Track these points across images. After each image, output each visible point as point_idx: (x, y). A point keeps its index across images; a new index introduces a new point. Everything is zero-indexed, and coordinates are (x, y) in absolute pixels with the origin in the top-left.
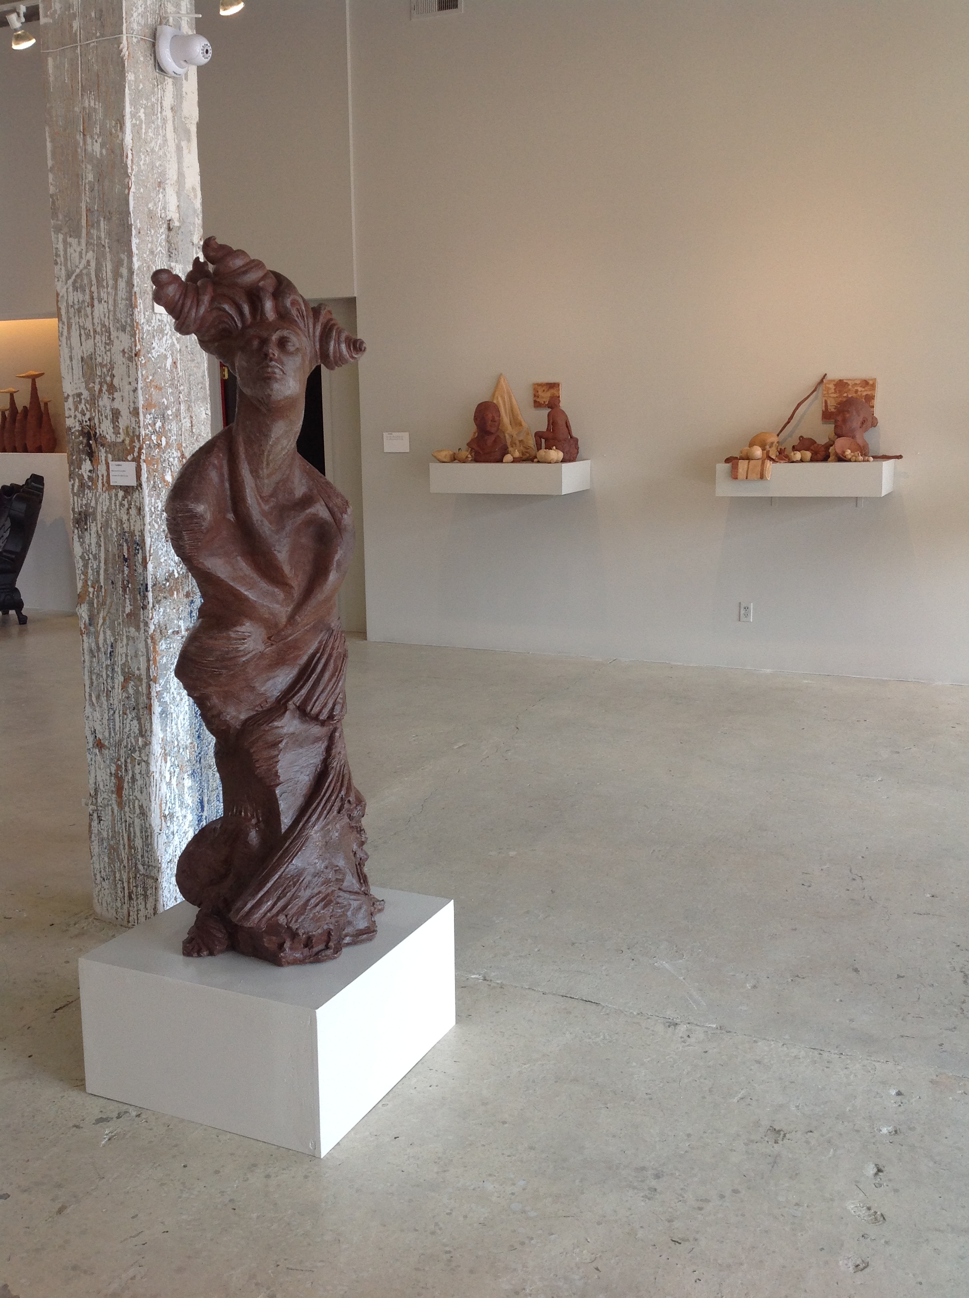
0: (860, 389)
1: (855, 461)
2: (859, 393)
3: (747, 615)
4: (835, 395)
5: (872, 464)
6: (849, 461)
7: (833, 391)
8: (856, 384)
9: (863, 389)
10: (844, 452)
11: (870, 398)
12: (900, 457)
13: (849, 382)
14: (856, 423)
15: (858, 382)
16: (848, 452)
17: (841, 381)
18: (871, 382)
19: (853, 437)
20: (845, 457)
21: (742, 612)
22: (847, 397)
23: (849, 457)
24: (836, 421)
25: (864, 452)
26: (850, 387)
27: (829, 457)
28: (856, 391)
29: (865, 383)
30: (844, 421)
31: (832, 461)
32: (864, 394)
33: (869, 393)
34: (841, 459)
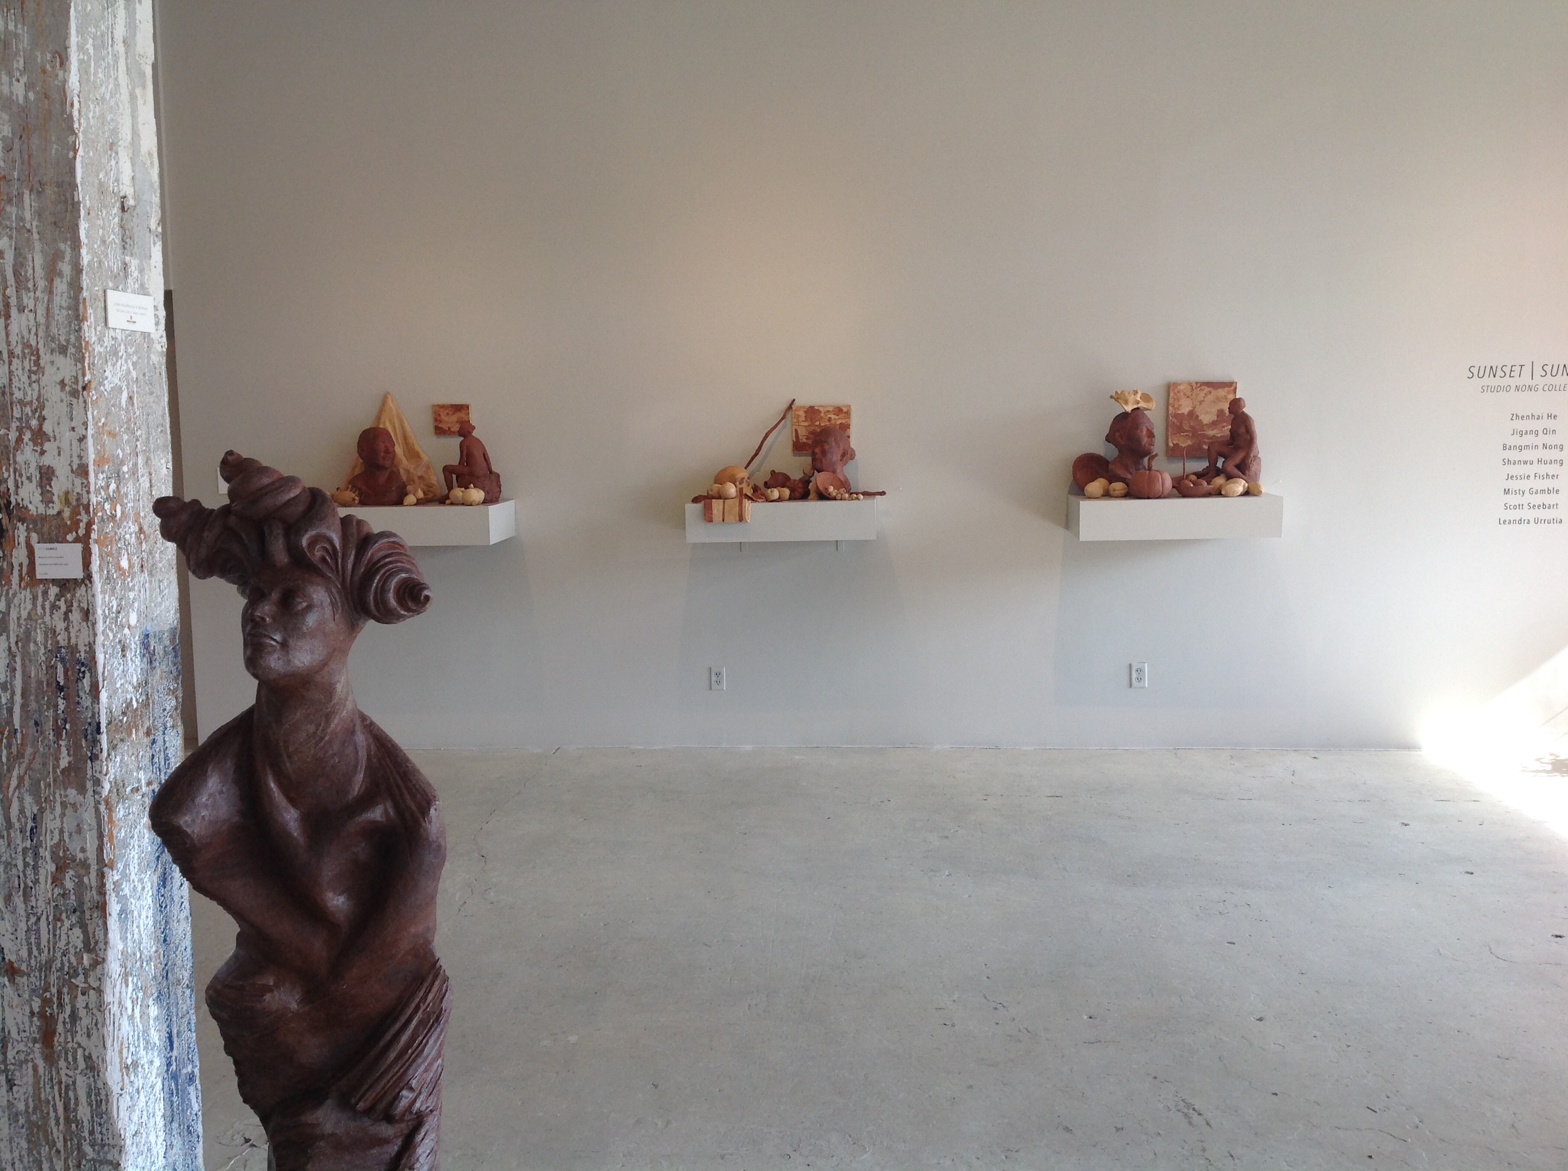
0: (833, 417)
1: (841, 499)
2: (833, 422)
3: (718, 682)
4: (806, 424)
5: (863, 503)
6: (835, 499)
7: (804, 419)
8: (828, 411)
9: (837, 417)
10: (826, 489)
11: (845, 427)
12: (883, 493)
13: (821, 409)
14: (836, 456)
15: (831, 409)
16: (831, 489)
17: (812, 408)
18: (845, 410)
19: (834, 472)
20: (829, 494)
21: (714, 678)
22: (819, 425)
23: (834, 494)
24: (813, 454)
26: (822, 415)
27: (809, 495)
28: (830, 419)
29: (839, 410)
30: (824, 453)
31: (812, 500)
32: (839, 422)
33: (844, 421)
34: (823, 496)
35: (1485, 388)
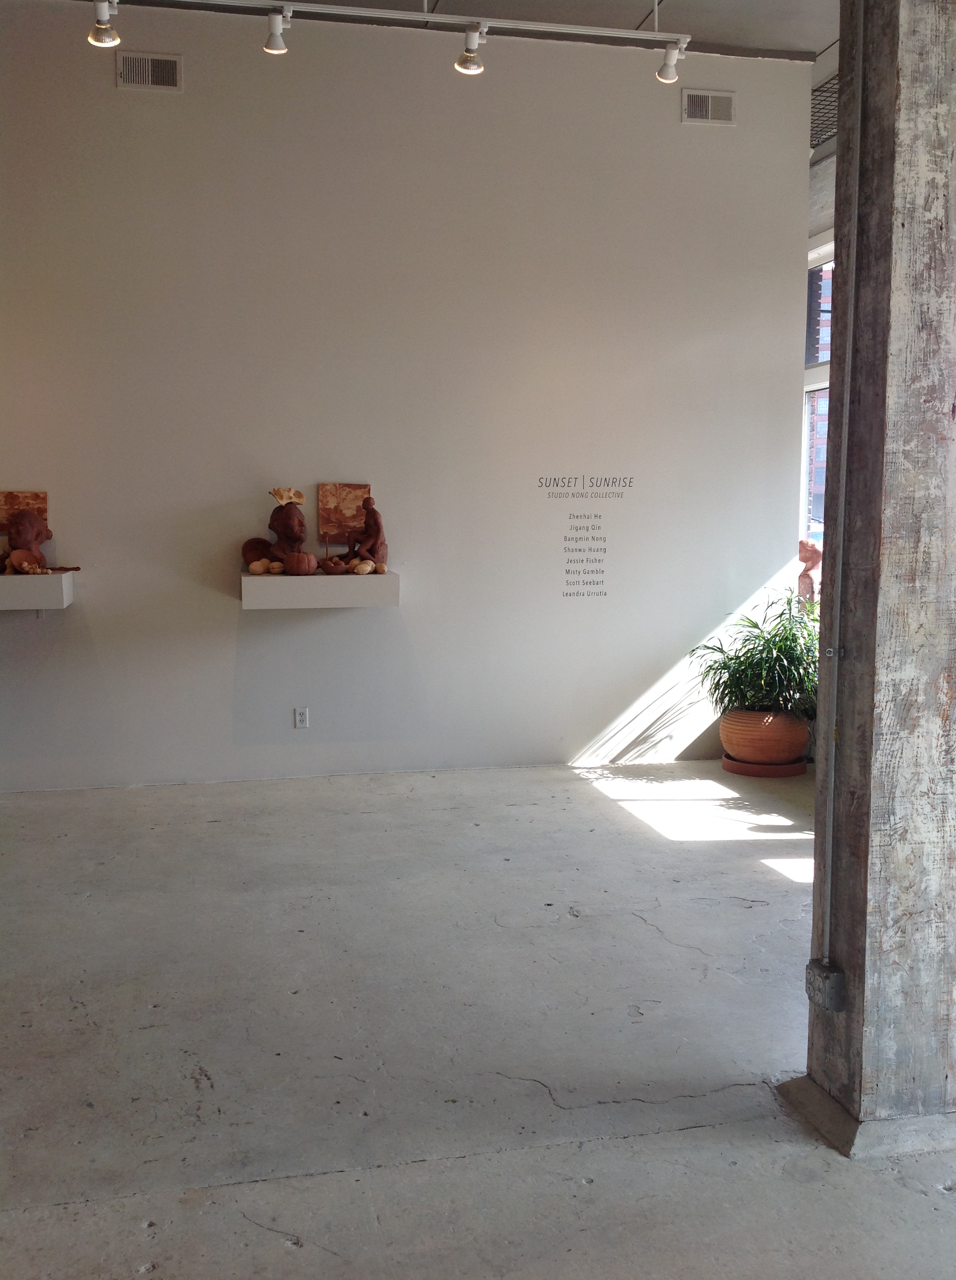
0: (31, 502)
1: (34, 574)
2: (30, 506)
4: (6, 507)
5: (51, 577)
6: (27, 573)
7: (4, 503)
8: (26, 497)
9: (34, 502)
10: (21, 564)
11: (42, 511)
12: (77, 569)
13: (20, 495)
14: (30, 536)
15: (29, 495)
16: (25, 564)
17: (11, 493)
18: (42, 496)
19: (29, 550)
20: (23, 569)
22: (18, 509)
23: (27, 569)
24: (10, 534)
25: (42, 565)
26: (20, 500)
27: (6, 569)
29: (36, 496)
30: (18, 533)
31: (8, 574)
32: (36, 506)
33: (41, 506)
34: (18, 571)
35: (551, 494)
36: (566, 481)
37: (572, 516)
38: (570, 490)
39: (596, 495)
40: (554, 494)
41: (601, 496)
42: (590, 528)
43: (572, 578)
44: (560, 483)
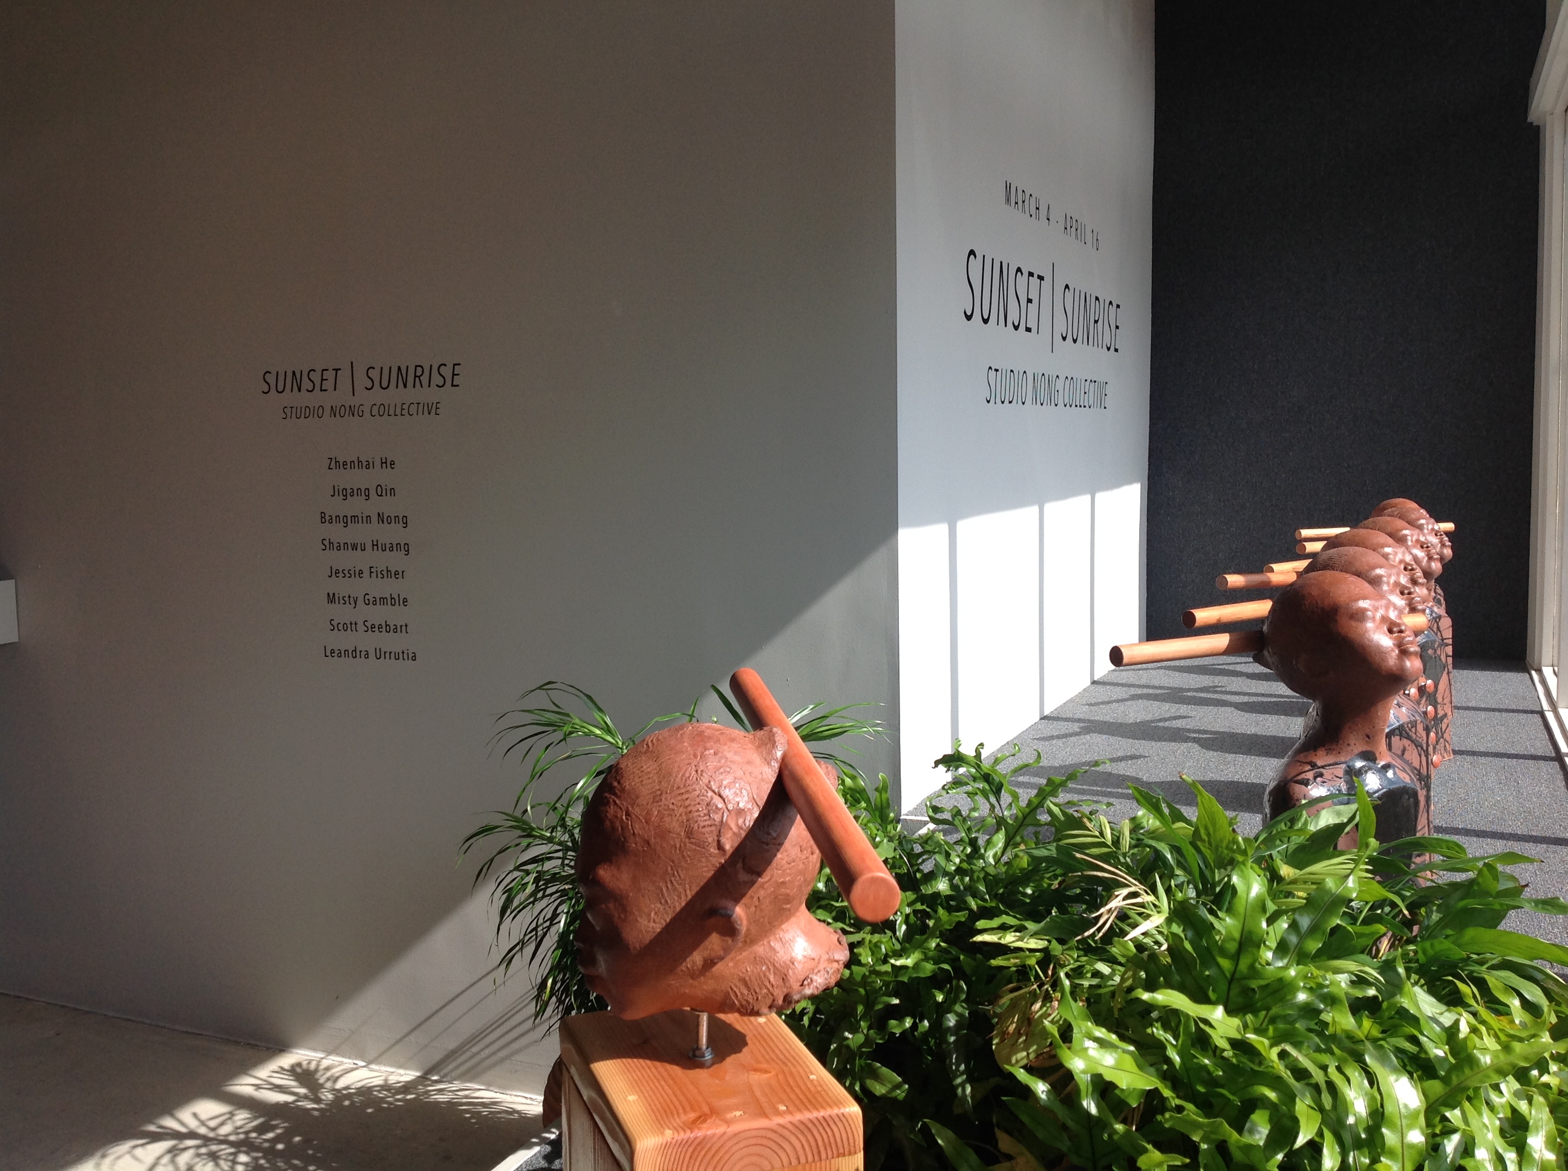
35: (288, 411)
36: (316, 377)
37: (335, 464)
38: (328, 400)
39: (383, 410)
40: (294, 410)
41: (392, 412)
42: (373, 492)
43: (343, 613)
44: (306, 384)
